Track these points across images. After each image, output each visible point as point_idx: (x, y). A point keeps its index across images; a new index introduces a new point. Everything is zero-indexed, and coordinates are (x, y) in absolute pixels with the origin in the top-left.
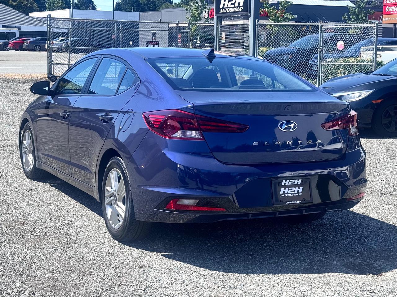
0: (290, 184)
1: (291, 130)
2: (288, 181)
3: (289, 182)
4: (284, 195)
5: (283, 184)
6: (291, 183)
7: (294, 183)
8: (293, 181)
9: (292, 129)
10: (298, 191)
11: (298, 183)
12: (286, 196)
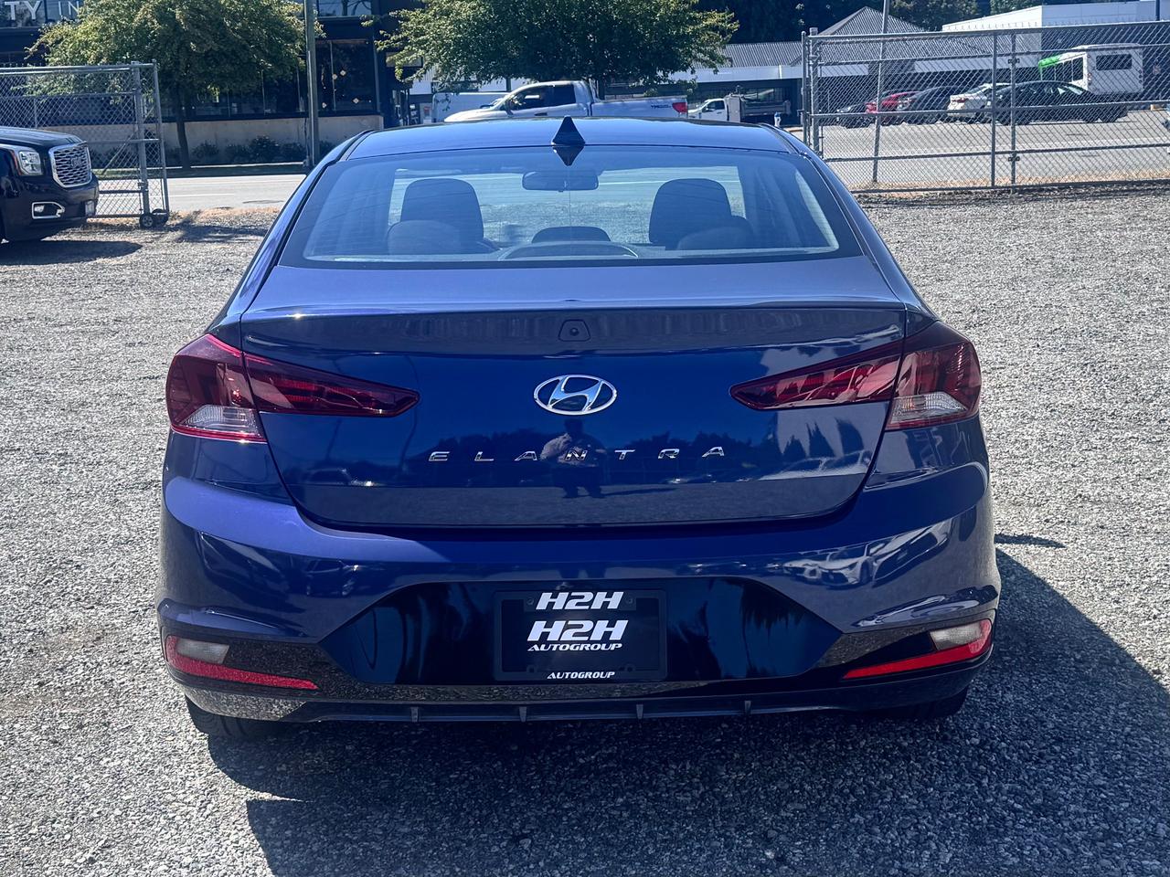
0: (572, 605)
1: (586, 411)
2: (563, 596)
3: (570, 598)
4: (543, 646)
5: (542, 605)
6: (578, 604)
7: (590, 603)
8: (588, 596)
9: (592, 407)
10: (607, 634)
11: (605, 604)
12: (554, 649)
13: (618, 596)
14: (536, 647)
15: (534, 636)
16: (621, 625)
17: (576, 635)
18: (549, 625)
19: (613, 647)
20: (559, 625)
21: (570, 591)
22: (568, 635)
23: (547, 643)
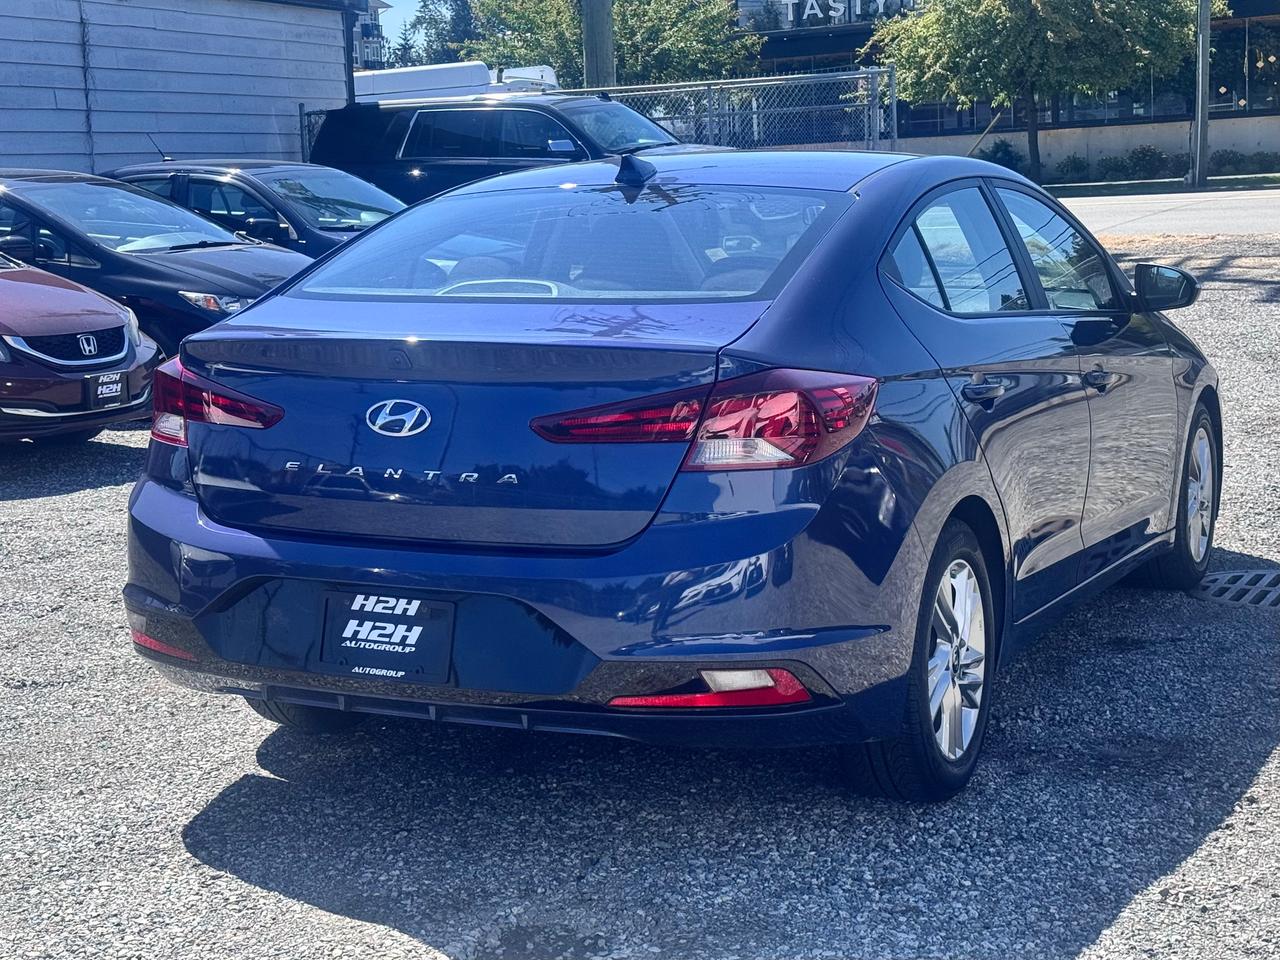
0: (379, 609)
1: (404, 433)
3: (378, 602)
4: (354, 642)
6: (384, 608)
7: (393, 608)
8: (392, 601)
9: (410, 430)
10: (405, 638)
11: (406, 610)
12: (362, 646)
13: (416, 604)
14: (348, 642)
15: (348, 633)
16: (417, 631)
17: (380, 635)
18: (360, 625)
19: (407, 650)
20: (368, 625)
21: (379, 595)
22: (374, 635)
23: (358, 640)
